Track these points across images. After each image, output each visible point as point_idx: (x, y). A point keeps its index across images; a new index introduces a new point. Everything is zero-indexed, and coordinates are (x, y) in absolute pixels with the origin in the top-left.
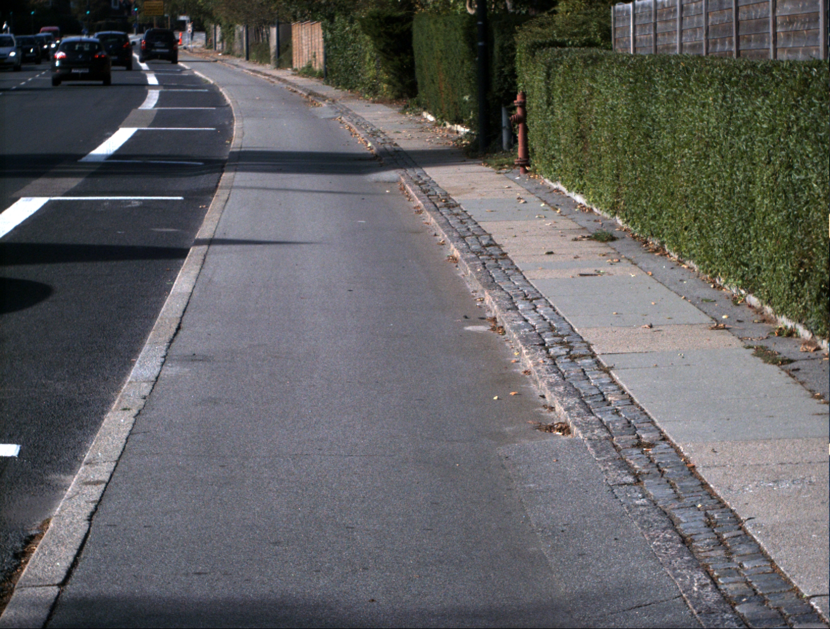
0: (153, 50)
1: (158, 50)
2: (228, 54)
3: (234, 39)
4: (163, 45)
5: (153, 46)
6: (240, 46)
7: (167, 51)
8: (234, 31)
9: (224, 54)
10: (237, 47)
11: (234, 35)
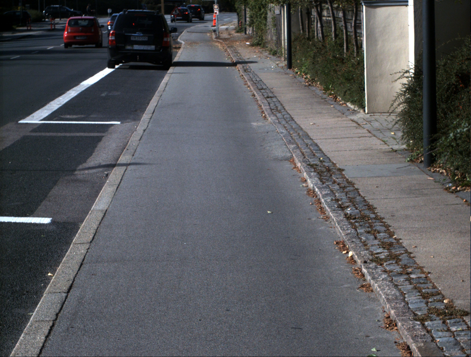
0: (128, 47)
1: (136, 47)
2: (258, 44)
3: (265, 25)
4: (146, 39)
5: (128, 41)
6: (274, 38)
7: (153, 47)
8: (266, 14)
9: (252, 45)
10: (270, 36)
11: (266, 18)
